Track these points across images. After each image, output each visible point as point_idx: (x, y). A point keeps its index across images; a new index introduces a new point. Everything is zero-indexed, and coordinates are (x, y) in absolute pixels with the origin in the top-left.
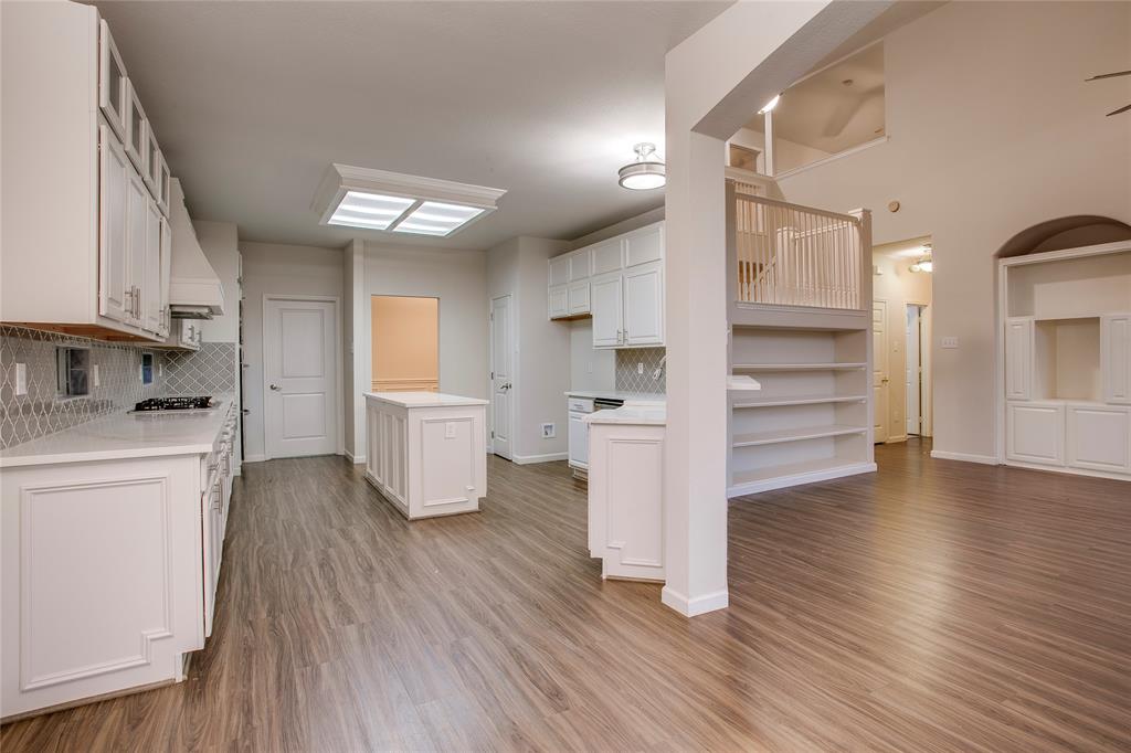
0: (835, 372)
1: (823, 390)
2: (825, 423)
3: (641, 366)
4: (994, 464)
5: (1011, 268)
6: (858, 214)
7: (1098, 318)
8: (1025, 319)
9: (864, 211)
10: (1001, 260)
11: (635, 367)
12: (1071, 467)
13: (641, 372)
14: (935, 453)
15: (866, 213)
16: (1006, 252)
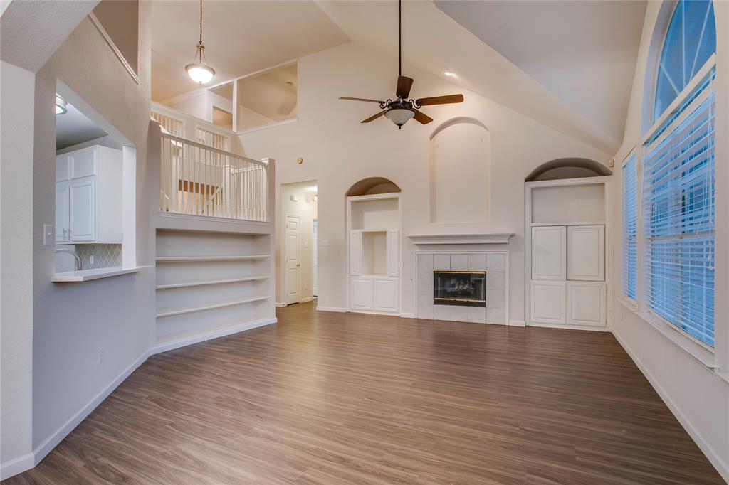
0: (254, 261)
1: (246, 273)
2: (248, 294)
3: (92, 258)
4: (344, 312)
5: (353, 203)
6: (266, 161)
7: (386, 232)
8: (358, 231)
9: (269, 159)
10: (349, 197)
11: (89, 259)
12: (376, 311)
13: (92, 262)
14: (319, 308)
15: (272, 162)
16: (351, 193)
